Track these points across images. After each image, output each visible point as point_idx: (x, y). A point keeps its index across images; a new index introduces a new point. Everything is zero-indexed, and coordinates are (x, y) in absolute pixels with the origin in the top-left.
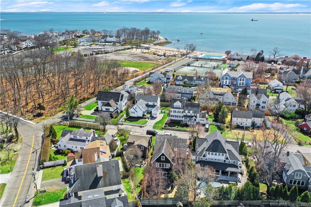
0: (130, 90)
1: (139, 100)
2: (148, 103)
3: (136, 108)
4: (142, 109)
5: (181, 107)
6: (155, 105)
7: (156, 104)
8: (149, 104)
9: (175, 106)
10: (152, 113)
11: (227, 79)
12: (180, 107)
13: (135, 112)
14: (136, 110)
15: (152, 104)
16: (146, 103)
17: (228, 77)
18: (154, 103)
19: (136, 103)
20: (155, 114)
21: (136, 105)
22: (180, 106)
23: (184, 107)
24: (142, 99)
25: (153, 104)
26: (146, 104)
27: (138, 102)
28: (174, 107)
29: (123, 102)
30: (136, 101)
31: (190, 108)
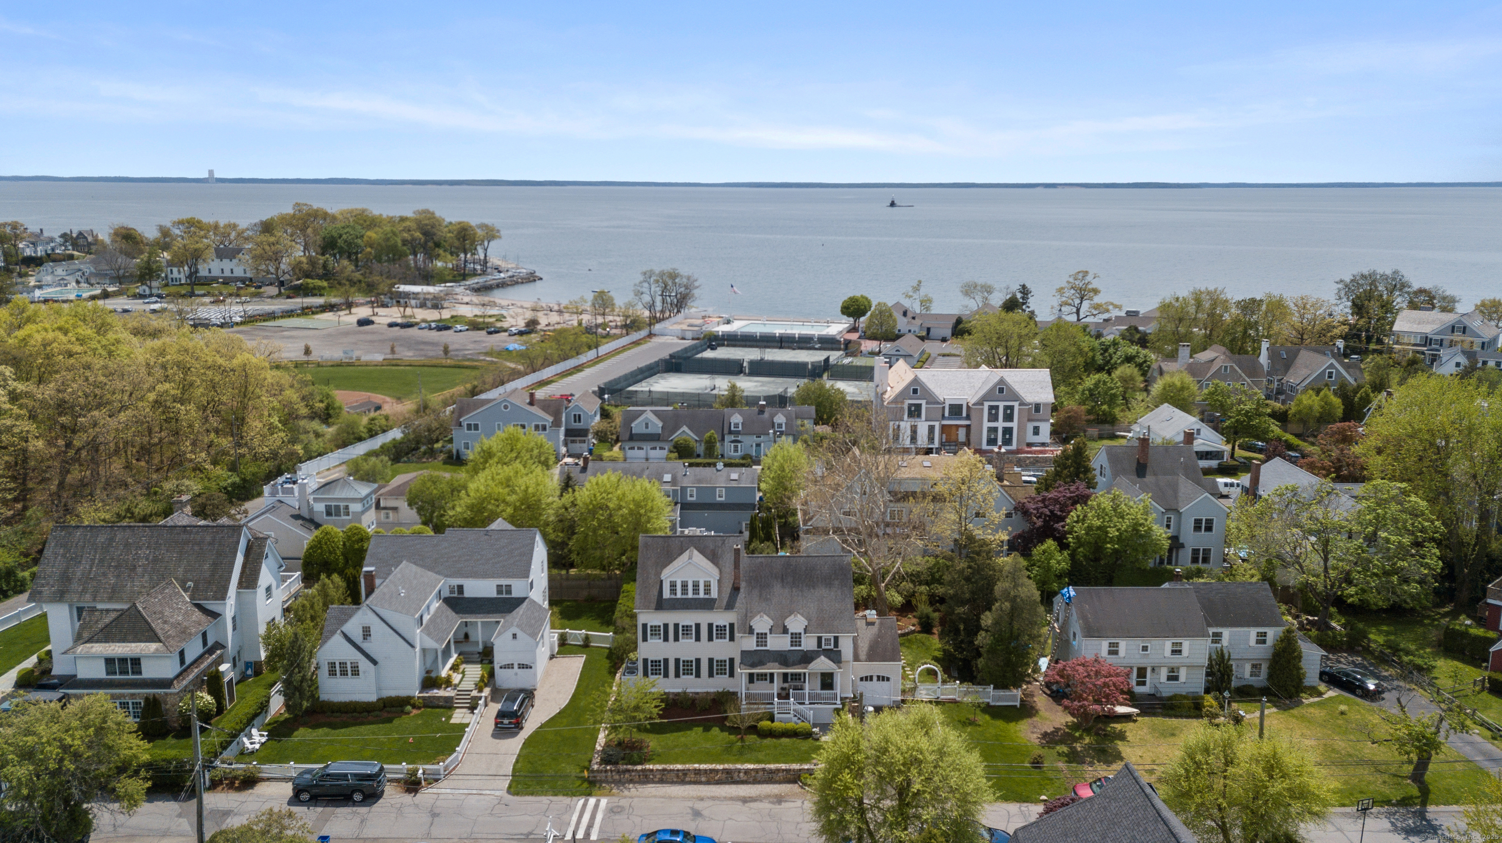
0: (320, 507)
1: (389, 564)
2: (461, 588)
3: (367, 632)
4: (418, 635)
5: (714, 594)
6: (515, 594)
7: (518, 588)
8: (467, 594)
9: (673, 590)
10: (499, 658)
11: (919, 416)
12: (707, 591)
13: (364, 664)
14: (365, 646)
15: (494, 594)
16: (444, 584)
17: (923, 402)
18: (504, 582)
19: (370, 590)
20: (522, 666)
21: (364, 608)
22: (707, 586)
23: (736, 589)
24: (409, 561)
25: (499, 587)
26: (446, 593)
27: (382, 587)
28: (667, 594)
29: (261, 591)
30: (370, 576)
31: (779, 592)
